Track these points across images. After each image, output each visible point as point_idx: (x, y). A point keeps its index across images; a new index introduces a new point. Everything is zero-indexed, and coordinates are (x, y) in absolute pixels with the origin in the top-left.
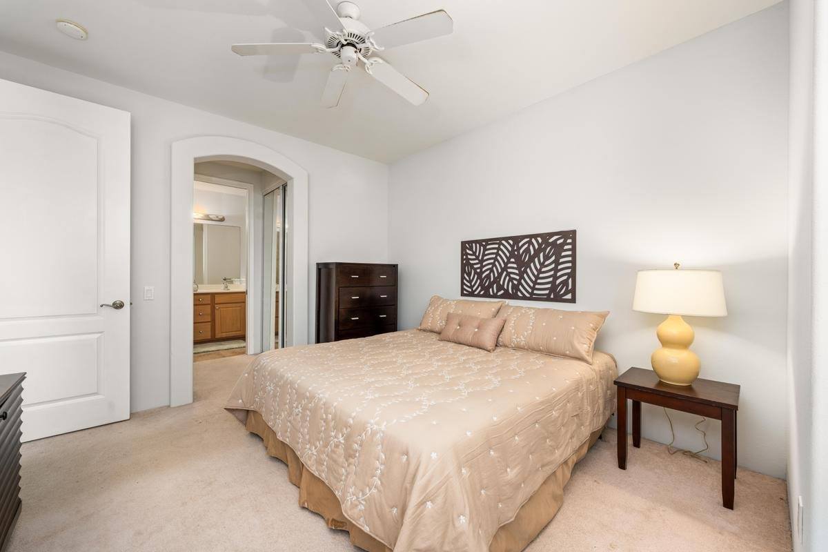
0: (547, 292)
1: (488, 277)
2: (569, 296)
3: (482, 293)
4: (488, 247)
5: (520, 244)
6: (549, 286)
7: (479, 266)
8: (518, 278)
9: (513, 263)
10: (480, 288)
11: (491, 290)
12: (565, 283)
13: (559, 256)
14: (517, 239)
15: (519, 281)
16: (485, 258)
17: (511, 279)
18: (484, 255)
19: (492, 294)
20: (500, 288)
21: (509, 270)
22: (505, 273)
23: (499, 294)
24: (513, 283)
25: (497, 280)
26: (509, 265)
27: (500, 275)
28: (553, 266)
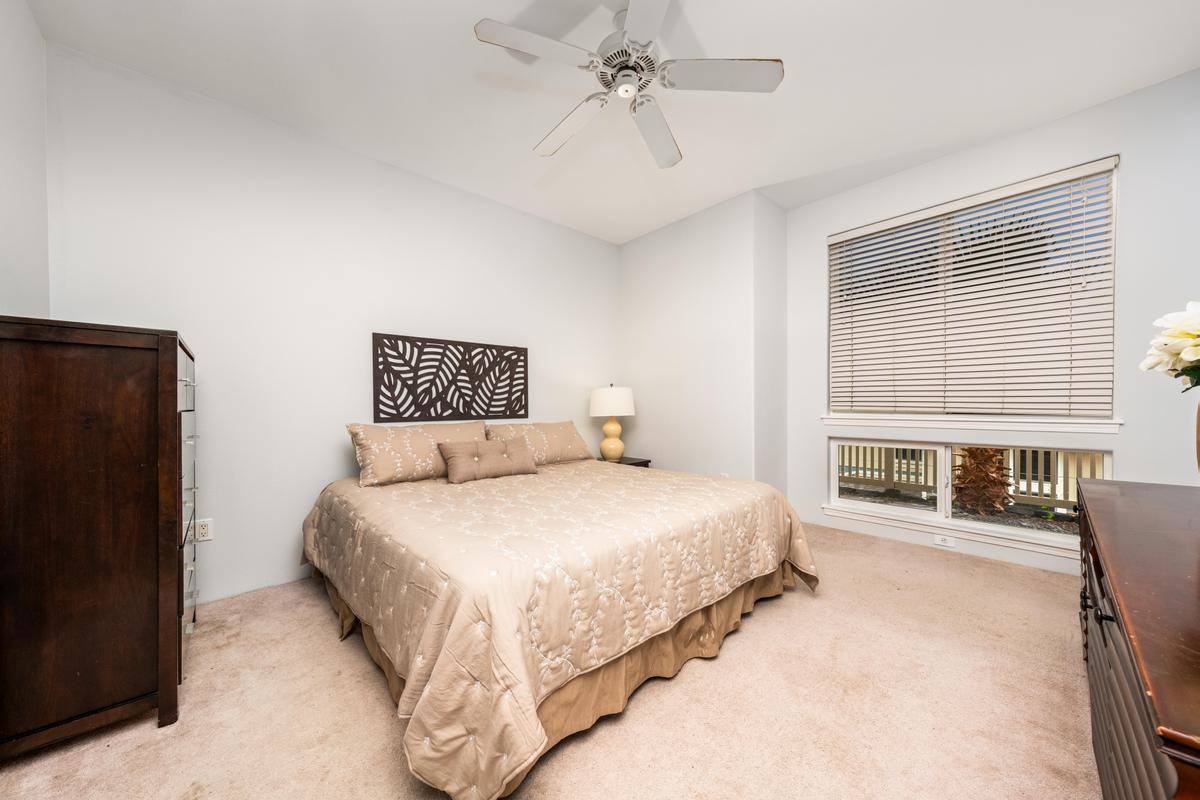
0: (503, 409)
1: (428, 391)
2: (522, 412)
3: (417, 415)
4: (426, 350)
5: (473, 353)
6: (505, 402)
7: (411, 375)
8: (470, 393)
9: (463, 375)
10: (413, 408)
11: (432, 410)
12: (519, 399)
13: (513, 373)
14: (469, 347)
15: (473, 397)
16: (422, 365)
17: (462, 395)
18: (419, 360)
19: (433, 414)
20: (446, 406)
21: (459, 384)
22: (453, 387)
23: (445, 414)
24: (464, 400)
25: (441, 396)
26: (459, 378)
27: (446, 390)
28: (508, 381)
